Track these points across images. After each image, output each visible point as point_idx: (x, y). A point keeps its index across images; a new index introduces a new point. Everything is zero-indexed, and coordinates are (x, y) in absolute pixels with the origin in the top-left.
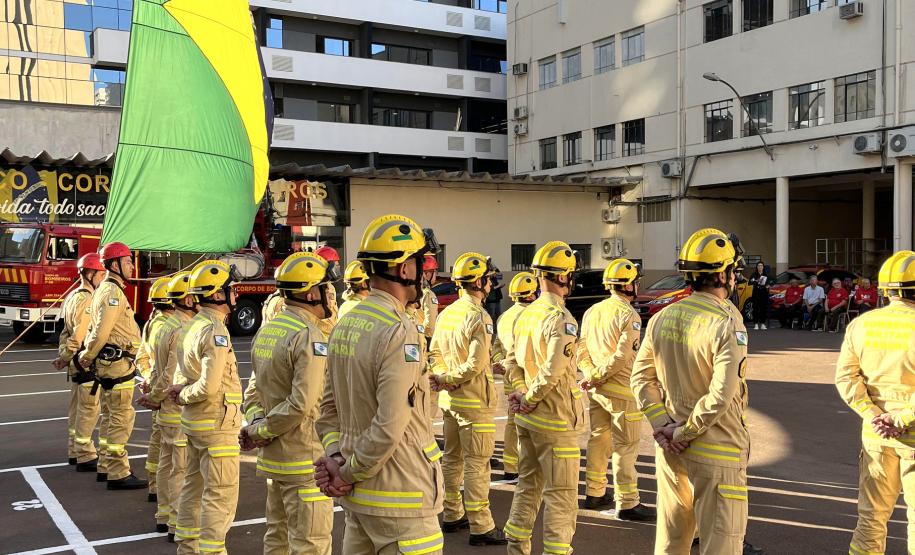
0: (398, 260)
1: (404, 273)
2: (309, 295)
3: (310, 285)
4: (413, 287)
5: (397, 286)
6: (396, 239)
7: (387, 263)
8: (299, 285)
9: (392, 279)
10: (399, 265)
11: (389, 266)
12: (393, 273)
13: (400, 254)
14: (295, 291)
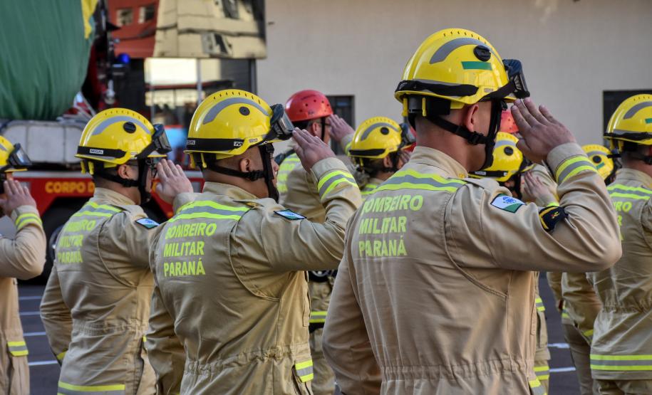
0: (468, 100)
1: (472, 121)
2: (244, 163)
3: (247, 144)
4: (481, 147)
5: (458, 140)
6: (467, 65)
7: (449, 102)
8: (228, 144)
9: (454, 129)
10: (467, 108)
11: (452, 107)
12: (454, 119)
13: (471, 90)
14: (222, 154)
